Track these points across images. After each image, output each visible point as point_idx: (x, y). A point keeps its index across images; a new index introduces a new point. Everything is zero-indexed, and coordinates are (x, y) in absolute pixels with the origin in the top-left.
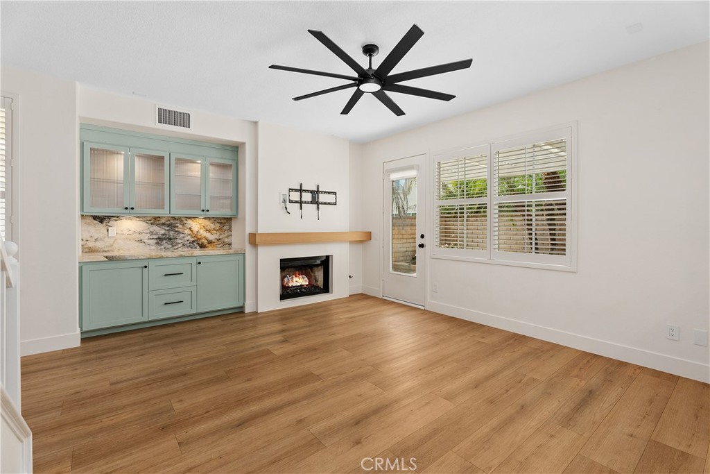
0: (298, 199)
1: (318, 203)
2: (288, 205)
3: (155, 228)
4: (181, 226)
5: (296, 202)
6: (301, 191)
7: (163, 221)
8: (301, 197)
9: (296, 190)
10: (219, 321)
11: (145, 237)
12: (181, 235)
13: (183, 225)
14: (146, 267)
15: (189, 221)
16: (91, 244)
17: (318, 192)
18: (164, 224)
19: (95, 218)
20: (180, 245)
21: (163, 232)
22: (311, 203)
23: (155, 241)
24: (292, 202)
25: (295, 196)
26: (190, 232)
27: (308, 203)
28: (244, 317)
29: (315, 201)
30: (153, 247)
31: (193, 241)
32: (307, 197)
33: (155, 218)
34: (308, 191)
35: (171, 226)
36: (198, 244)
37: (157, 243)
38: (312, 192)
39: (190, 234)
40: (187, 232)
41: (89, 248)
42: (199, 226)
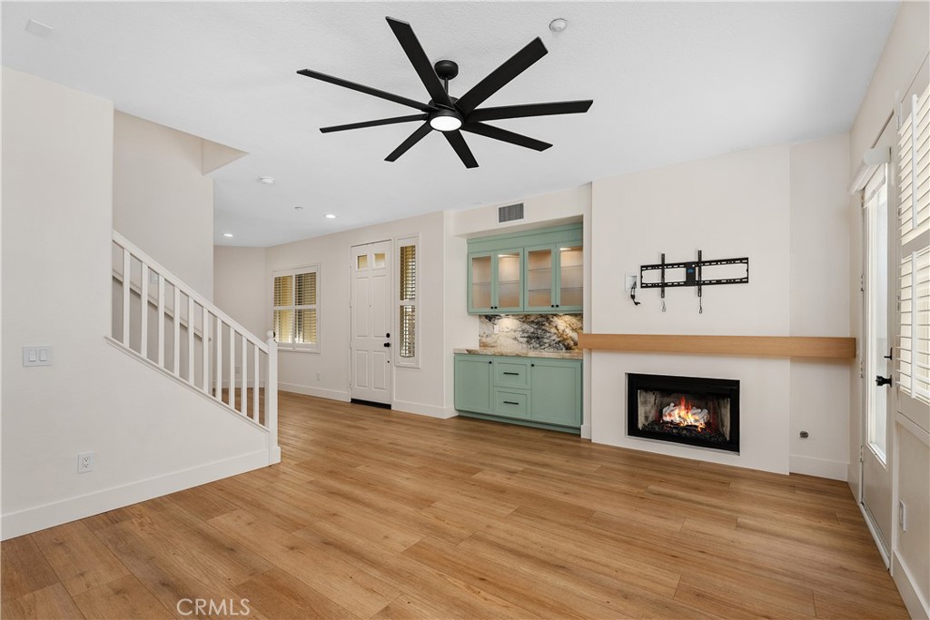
0: (657, 280)
1: (700, 284)
2: (639, 292)
3: (526, 326)
4: (547, 324)
5: (654, 286)
6: (663, 266)
7: (532, 319)
8: (663, 277)
9: (654, 267)
10: (540, 435)
11: (518, 335)
12: (548, 335)
13: (550, 324)
14: (490, 363)
15: (555, 319)
16: (484, 340)
17: (700, 263)
18: (533, 322)
19: (487, 317)
20: (547, 345)
21: (532, 330)
22: (686, 284)
23: (526, 339)
24: (647, 286)
25: (653, 276)
26: (556, 331)
27: (679, 285)
28: (579, 442)
29: (692, 280)
30: (525, 346)
31: (559, 342)
32: (678, 275)
33: (526, 316)
34: (678, 265)
35: (540, 324)
36: (563, 344)
37: (527, 342)
38: (687, 265)
39: (555, 334)
40: (553, 330)
41: (483, 343)
42: (565, 324)
